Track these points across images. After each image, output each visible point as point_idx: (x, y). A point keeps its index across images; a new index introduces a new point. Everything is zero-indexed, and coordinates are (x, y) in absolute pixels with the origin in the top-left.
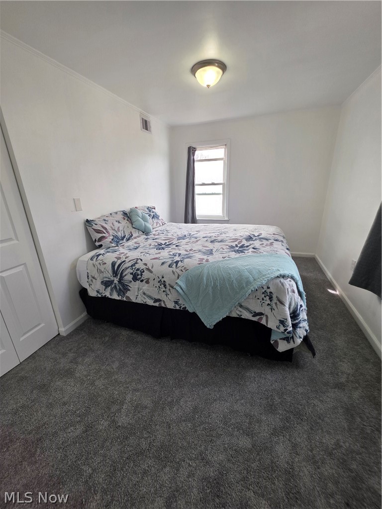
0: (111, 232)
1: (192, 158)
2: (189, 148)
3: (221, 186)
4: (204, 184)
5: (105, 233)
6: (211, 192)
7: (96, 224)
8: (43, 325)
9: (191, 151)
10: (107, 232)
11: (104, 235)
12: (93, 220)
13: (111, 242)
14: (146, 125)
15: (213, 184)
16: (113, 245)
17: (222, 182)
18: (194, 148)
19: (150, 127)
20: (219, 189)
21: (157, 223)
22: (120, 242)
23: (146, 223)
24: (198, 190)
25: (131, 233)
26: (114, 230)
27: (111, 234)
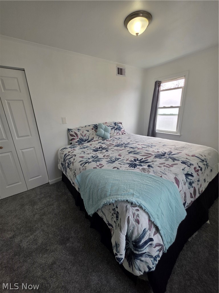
0: (80, 136)
1: (157, 89)
2: (156, 82)
3: (178, 109)
4: (164, 107)
5: (75, 137)
6: (169, 113)
7: (72, 132)
8: (41, 176)
9: (158, 84)
10: (77, 136)
11: (74, 137)
12: (71, 129)
13: (76, 142)
14: (120, 71)
15: (172, 107)
16: (77, 144)
17: (179, 105)
18: (160, 82)
19: (125, 72)
20: (176, 111)
21: (117, 133)
22: (82, 143)
23: (105, 132)
24: (160, 111)
25: (93, 138)
26: (82, 135)
27: (79, 137)
